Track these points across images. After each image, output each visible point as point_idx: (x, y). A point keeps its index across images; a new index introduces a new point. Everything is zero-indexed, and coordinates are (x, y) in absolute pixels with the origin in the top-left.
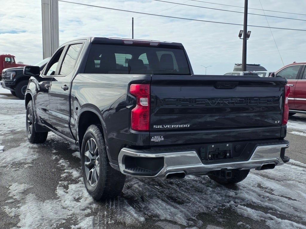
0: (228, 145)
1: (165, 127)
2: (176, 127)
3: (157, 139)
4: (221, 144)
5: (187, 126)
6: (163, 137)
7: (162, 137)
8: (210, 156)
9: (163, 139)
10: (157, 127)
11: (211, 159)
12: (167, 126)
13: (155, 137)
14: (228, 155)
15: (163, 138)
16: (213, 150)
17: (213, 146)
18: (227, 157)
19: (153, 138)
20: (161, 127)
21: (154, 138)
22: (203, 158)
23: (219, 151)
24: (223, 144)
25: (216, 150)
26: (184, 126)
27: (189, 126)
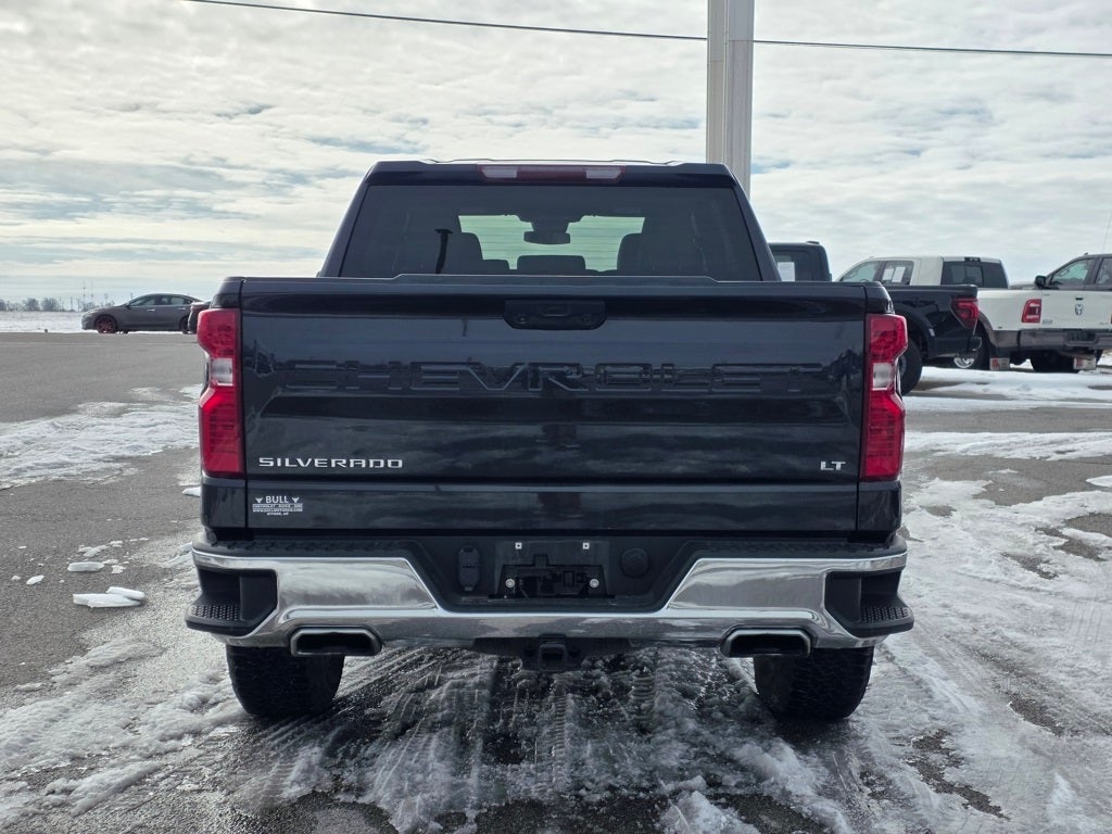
0: (586, 546)
1: (302, 464)
2: (348, 463)
3: (273, 507)
4: (557, 542)
5: (396, 464)
6: (298, 502)
7: (295, 500)
8: (510, 583)
9: (299, 508)
10: (272, 464)
11: (517, 594)
12: (310, 460)
13: (268, 498)
14: (594, 583)
15: (300, 505)
16: (519, 561)
17: (519, 546)
18: (590, 592)
19: (259, 500)
20: (287, 464)
21: (264, 502)
22: (469, 589)
23: (548, 565)
24: (567, 540)
25: (534, 561)
26: (382, 465)
27: (400, 463)
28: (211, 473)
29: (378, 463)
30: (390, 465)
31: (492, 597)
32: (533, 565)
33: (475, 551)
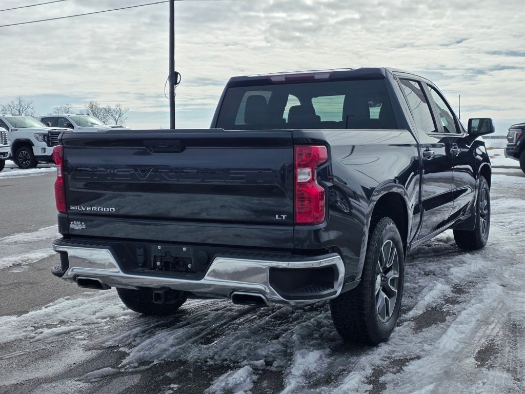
0: (184, 249)
1: (83, 209)
2: (97, 209)
3: (76, 226)
4: (173, 247)
7: (83, 223)
8: (158, 263)
9: (84, 227)
10: (74, 208)
11: (161, 269)
12: (85, 207)
13: (74, 222)
14: (190, 266)
16: (160, 254)
17: (159, 247)
18: (188, 270)
19: (72, 223)
20: (79, 209)
21: (73, 224)
22: (140, 265)
23: (171, 257)
24: (177, 246)
25: (166, 254)
26: (108, 210)
27: (114, 209)
28: (60, 212)
29: (106, 209)
30: (110, 210)
31: (151, 269)
32: (165, 256)
33: (142, 249)
